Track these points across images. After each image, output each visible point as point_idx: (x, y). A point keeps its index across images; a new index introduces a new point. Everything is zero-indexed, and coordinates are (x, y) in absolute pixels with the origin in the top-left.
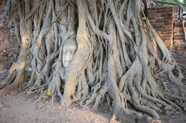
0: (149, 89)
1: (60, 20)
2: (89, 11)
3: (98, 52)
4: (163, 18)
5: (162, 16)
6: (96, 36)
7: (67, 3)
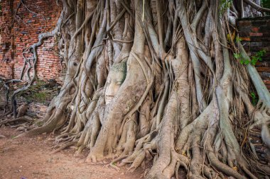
0: (225, 153)
1: (114, 35)
2: (152, 22)
3: (162, 87)
4: (262, 34)
5: (260, 31)
6: (160, 60)
7: (124, 10)
